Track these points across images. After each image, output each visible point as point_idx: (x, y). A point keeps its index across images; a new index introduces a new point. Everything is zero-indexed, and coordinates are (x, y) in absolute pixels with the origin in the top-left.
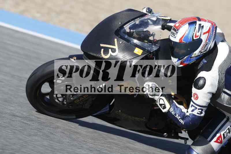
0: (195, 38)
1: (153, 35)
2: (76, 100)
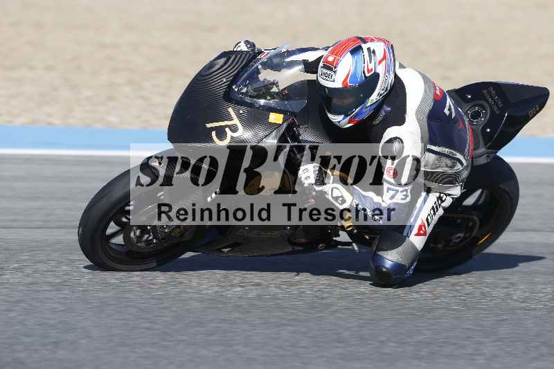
0: (368, 73)
2: (175, 231)
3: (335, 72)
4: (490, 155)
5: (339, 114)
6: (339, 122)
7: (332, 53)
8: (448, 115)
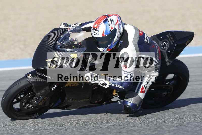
0: (112, 29)
1: (76, 40)
2: (40, 103)
3: (98, 31)
4: (170, 62)
5: (103, 48)
6: (103, 51)
7: (96, 23)
8: (146, 42)
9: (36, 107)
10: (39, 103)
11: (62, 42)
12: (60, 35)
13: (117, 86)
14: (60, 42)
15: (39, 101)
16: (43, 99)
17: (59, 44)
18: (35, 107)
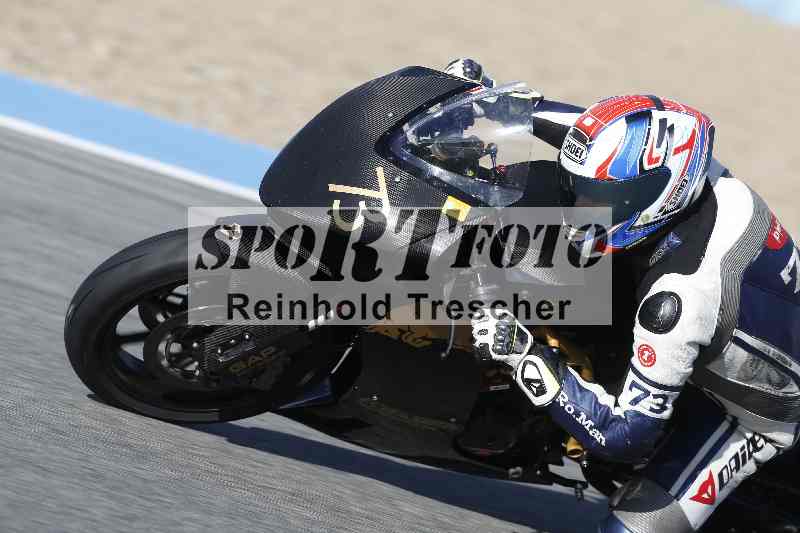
2: (236, 365)
3: (588, 147)
8: (786, 283)
9: (212, 373)
10: (228, 364)
11: (429, 138)
12: (432, 103)
13: (584, 423)
14: (419, 133)
15: (233, 354)
16: (256, 352)
17: (412, 139)
18: (207, 376)
